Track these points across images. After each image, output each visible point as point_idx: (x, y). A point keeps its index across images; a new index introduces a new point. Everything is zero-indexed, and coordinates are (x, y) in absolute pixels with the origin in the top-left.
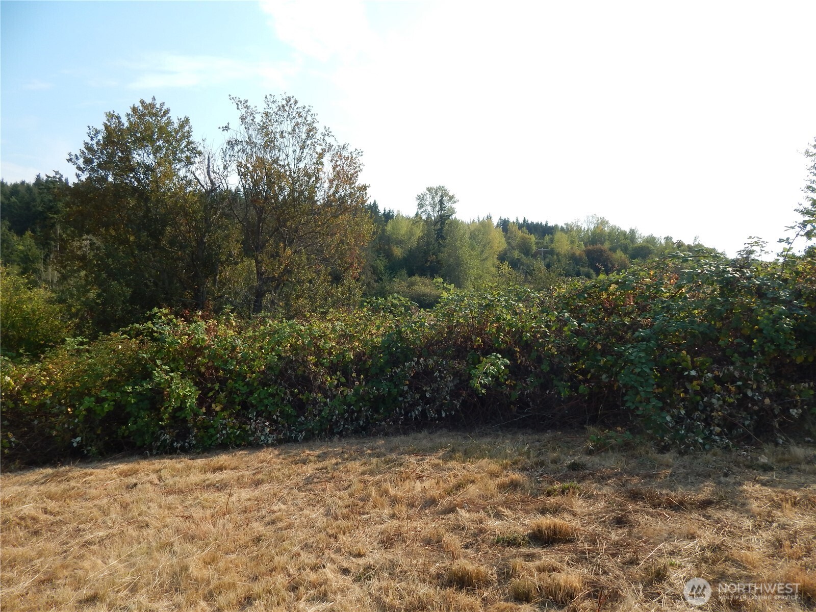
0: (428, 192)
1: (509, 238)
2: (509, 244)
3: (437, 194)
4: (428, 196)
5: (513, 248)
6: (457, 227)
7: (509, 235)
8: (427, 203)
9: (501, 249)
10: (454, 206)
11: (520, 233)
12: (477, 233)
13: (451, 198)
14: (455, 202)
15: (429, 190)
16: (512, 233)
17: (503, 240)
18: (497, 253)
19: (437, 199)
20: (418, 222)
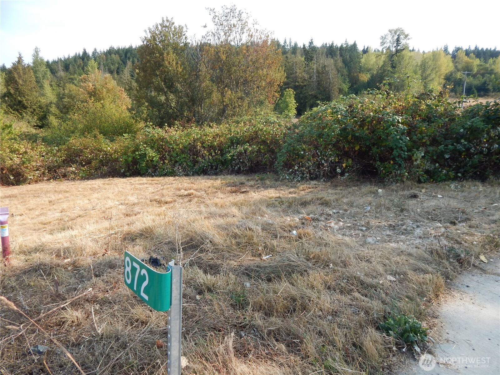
0: (389, 33)
1: (456, 62)
2: (456, 67)
3: (396, 34)
4: (389, 36)
5: (458, 70)
6: (403, 58)
7: (456, 60)
8: (388, 41)
9: (447, 72)
10: (408, 42)
11: (466, 59)
12: (427, 61)
13: (406, 36)
14: (409, 39)
15: (390, 31)
16: (459, 58)
17: (451, 64)
18: (444, 75)
19: (396, 37)
20: (380, 55)
